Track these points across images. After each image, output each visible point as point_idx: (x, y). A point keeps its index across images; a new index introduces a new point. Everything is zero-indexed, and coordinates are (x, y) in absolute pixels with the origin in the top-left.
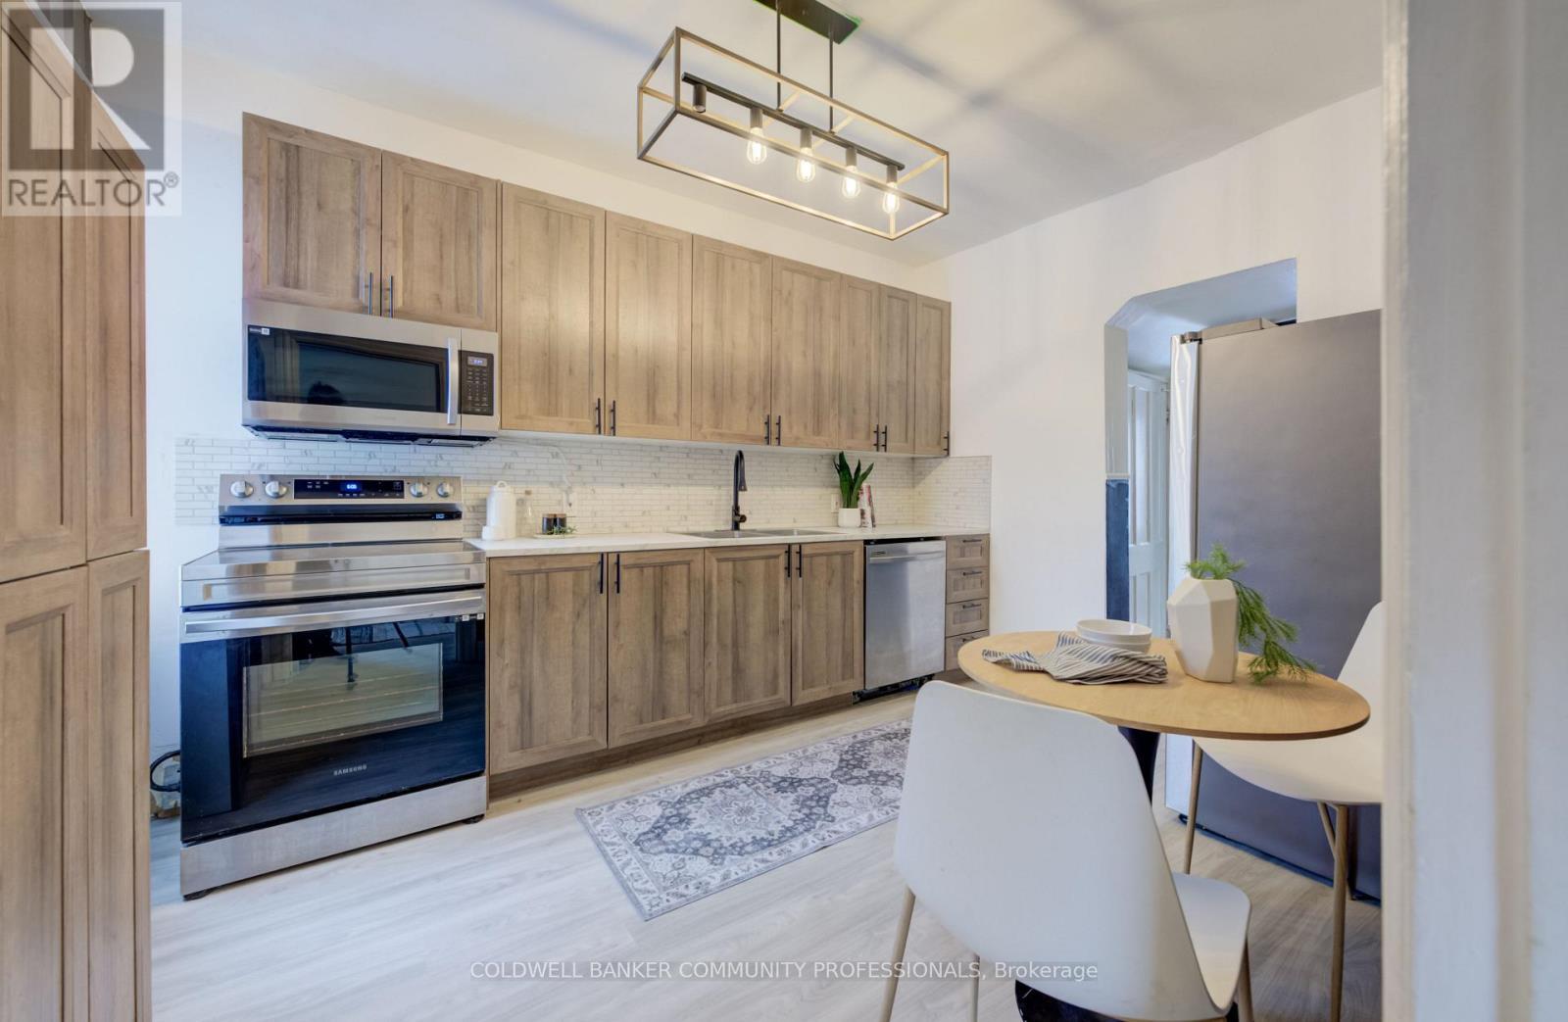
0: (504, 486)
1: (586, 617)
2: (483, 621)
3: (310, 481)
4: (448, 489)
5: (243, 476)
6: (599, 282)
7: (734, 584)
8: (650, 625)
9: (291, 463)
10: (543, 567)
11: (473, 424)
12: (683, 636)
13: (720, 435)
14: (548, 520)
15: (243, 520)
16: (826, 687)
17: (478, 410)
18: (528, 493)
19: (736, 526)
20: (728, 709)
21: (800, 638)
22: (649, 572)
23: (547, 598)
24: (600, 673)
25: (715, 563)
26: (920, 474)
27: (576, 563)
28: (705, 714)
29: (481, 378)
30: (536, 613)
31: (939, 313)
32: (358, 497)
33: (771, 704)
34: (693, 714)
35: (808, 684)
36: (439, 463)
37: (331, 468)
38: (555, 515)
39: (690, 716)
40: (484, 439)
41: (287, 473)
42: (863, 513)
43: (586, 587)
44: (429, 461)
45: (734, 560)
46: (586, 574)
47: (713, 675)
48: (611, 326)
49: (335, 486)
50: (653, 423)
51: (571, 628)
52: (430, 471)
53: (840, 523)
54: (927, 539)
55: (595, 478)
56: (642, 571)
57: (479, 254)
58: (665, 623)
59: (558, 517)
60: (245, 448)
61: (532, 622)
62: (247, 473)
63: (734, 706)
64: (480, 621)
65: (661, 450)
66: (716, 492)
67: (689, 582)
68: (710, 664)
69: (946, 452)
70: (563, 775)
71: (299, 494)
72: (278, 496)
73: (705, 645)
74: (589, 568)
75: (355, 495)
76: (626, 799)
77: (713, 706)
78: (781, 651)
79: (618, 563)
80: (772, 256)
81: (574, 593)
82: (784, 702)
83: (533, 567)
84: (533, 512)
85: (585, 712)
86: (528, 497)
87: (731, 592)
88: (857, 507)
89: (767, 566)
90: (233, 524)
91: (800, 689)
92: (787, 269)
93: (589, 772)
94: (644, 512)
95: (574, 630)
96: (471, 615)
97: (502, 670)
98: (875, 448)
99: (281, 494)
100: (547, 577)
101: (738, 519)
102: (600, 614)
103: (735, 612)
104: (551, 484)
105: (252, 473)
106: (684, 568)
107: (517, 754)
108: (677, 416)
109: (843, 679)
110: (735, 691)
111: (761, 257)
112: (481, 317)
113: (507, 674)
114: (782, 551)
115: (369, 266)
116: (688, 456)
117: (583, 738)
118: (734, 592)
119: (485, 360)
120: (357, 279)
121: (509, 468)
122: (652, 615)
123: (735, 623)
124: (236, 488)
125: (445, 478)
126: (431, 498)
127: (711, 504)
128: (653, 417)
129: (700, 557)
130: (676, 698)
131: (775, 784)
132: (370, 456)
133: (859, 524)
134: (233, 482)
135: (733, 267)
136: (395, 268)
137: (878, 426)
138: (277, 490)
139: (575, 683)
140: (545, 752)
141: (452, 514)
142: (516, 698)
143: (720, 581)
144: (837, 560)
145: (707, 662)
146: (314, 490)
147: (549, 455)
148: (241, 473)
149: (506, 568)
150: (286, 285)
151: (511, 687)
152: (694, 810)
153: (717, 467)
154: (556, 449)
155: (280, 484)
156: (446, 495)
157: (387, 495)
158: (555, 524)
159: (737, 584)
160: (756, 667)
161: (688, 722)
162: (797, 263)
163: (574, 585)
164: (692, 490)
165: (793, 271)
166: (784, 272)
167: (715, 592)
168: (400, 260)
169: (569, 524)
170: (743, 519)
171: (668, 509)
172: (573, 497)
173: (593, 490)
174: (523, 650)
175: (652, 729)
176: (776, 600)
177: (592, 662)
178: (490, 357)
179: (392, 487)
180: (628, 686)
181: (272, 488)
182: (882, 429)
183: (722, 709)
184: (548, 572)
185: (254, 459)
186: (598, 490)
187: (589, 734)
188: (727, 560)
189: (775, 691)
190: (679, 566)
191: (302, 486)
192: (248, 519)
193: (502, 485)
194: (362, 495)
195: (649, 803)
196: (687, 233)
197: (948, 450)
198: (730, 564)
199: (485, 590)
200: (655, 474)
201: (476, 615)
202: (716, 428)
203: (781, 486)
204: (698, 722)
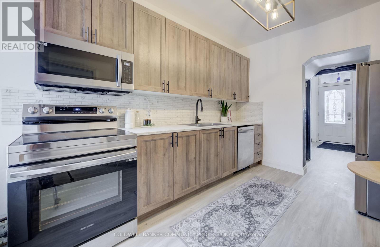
0: (131, 110)
1: (167, 156)
2: (136, 160)
3: (61, 107)
4: (113, 110)
5: (33, 105)
6: (163, 41)
7: (207, 141)
8: (185, 157)
9: (52, 100)
10: (154, 139)
11: (126, 87)
12: (194, 159)
13: (197, 94)
14: (146, 121)
15: (33, 123)
16: (229, 171)
17: (127, 82)
18: (137, 112)
19: (197, 122)
20: (205, 182)
21: (223, 157)
22: (185, 138)
23: (155, 150)
24: (171, 175)
25: (202, 135)
26: (239, 107)
27: (164, 137)
28: (200, 184)
29: (128, 70)
30: (151, 155)
31: (247, 61)
32: (80, 113)
33: (216, 179)
34: (196, 185)
35: (225, 171)
36: (108, 101)
37: (68, 102)
38: (148, 119)
39: (196, 186)
40: (128, 92)
41: (51, 104)
42: (228, 118)
43: (167, 145)
44: (104, 100)
45: (207, 134)
46: (167, 140)
47: (202, 171)
48: (167, 57)
49: (71, 109)
50: (179, 89)
51: (162, 160)
52: (105, 104)
53: (221, 121)
54: (249, 126)
55: (157, 107)
56: (183, 138)
57: (126, 26)
58: (189, 155)
59: (149, 120)
60: (33, 94)
61: (150, 158)
62: (34, 104)
63: (207, 180)
64: (135, 160)
65: (176, 99)
66: (190, 112)
67: (196, 141)
68: (201, 168)
69: (248, 101)
70: (158, 211)
71: (57, 112)
72: (48, 113)
73: (200, 162)
74: (168, 138)
75: (79, 112)
76: (184, 220)
77: (202, 181)
78: (219, 162)
79: (177, 136)
80: (210, 40)
81: (163, 147)
82: (219, 177)
83: (151, 139)
84: (139, 118)
85: (167, 188)
86: (138, 113)
87: (206, 144)
88: (226, 116)
89: (215, 135)
90: (28, 124)
91: (223, 173)
92: (213, 44)
93: (166, 208)
94: (171, 118)
95: (163, 160)
96: (132, 159)
97: (141, 177)
98: (233, 99)
99: (50, 112)
100: (155, 142)
101: (198, 120)
102: (171, 154)
103: (207, 150)
104: (144, 109)
105: (36, 104)
106: (194, 137)
107: (146, 207)
108: (185, 87)
109: (232, 168)
110: (207, 176)
111: (207, 39)
112: (127, 49)
113: (142, 179)
114: (218, 130)
115: (87, 24)
116: (183, 101)
117: (166, 198)
118: (207, 144)
119: (130, 64)
120: (82, 29)
121: (131, 103)
122: (185, 153)
123: (207, 154)
124: (30, 110)
125: (111, 106)
126: (106, 114)
127: (189, 115)
128: (178, 87)
129: (198, 133)
130: (192, 180)
131: (230, 208)
132: (83, 98)
133: (227, 121)
134: (29, 108)
135: (200, 42)
136: (96, 26)
137: (234, 93)
138: (48, 111)
139: (164, 179)
140: (154, 205)
141: (114, 120)
142: (145, 187)
143: (203, 140)
144: (231, 132)
145: (200, 167)
146: (63, 110)
147: (143, 99)
148: (32, 104)
149: (142, 140)
150: (53, 27)
151: (144, 183)
152: (211, 223)
153: (190, 104)
154: (146, 98)
155: (49, 108)
156: (112, 113)
157: (91, 112)
158: (148, 123)
159: (208, 141)
160: (212, 168)
161: (195, 187)
162: (215, 43)
163: (163, 144)
164: (184, 111)
165: (215, 45)
166: (212, 45)
167: (202, 144)
168: (98, 24)
169: (152, 122)
170: (200, 120)
171: (177, 117)
172: (151, 113)
173: (156, 111)
174: (147, 169)
175: (186, 192)
176: (217, 146)
177: (168, 171)
178: (131, 63)
179: (92, 109)
180: (179, 178)
181: (45, 110)
182: (235, 94)
183: (204, 182)
184: (155, 141)
185: (37, 98)
186: (158, 111)
187: (168, 196)
188: (205, 134)
189: (217, 174)
190: (193, 136)
191: (58, 109)
192: (35, 122)
193: (130, 109)
194: (81, 112)
195: (194, 221)
196: (188, 29)
197: (249, 100)
198: (206, 135)
199: (136, 149)
200: (174, 106)
201: (134, 158)
202: (195, 91)
203: (206, 110)
204: (198, 187)
